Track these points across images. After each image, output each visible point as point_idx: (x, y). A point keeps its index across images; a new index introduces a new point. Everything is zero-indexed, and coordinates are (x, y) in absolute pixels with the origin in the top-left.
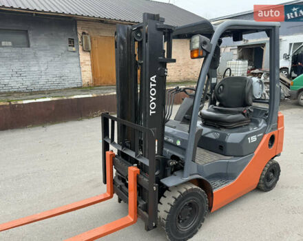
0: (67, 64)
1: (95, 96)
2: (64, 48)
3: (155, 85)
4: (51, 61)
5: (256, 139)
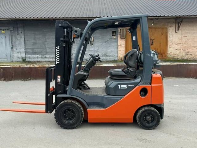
1: (116, 65)
2: (109, 37)
3: (59, 50)
4: (101, 45)
5: (126, 88)
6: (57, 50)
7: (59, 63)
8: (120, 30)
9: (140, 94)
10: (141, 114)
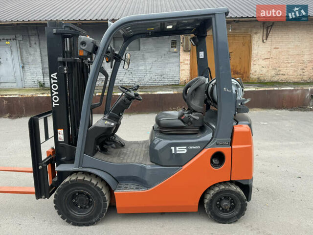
0: (167, 64)
1: (176, 93)
2: (167, 49)
3: (56, 81)
5: (186, 151)
6: (52, 81)
7: (58, 105)
8: (183, 38)
9: (212, 162)
10: (212, 197)
